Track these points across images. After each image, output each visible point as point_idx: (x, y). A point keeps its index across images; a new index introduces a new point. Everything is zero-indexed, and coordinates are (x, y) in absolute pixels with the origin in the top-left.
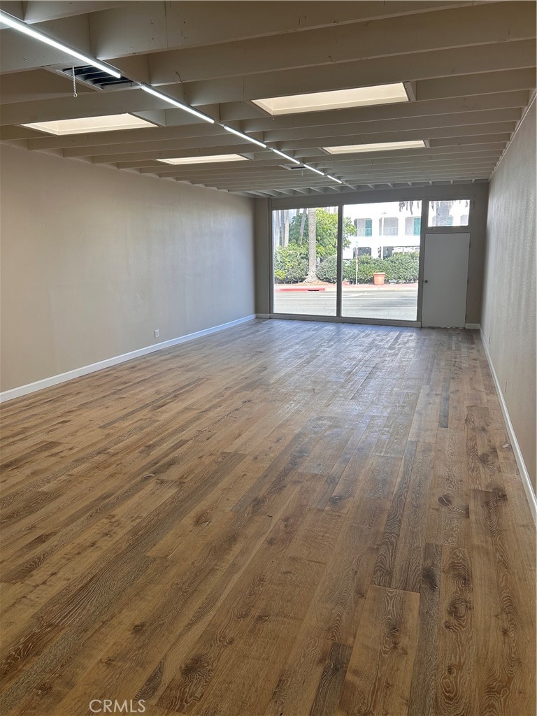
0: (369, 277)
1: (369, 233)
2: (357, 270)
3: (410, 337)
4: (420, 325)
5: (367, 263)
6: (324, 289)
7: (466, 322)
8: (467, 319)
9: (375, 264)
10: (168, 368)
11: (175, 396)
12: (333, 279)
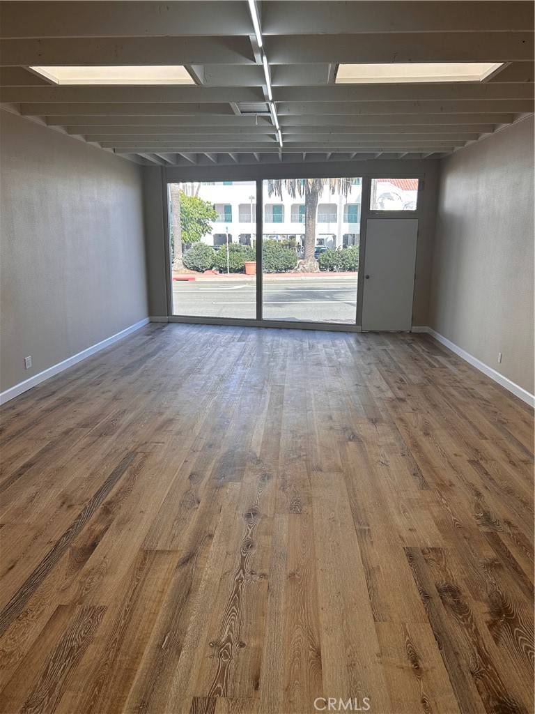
0: (240, 266)
1: (229, 220)
2: (228, 258)
5: (237, 251)
6: (193, 279)
7: (412, 325)
8: (414, 321)
9: (245, 252)
10: (63, 429)
11: (107, 510)
12: (202, 267)
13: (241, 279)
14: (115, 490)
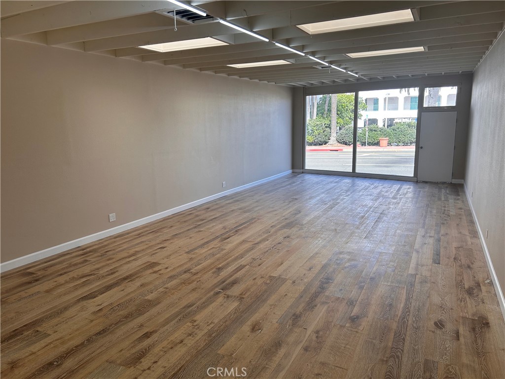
0: (376, 141)
1: (376, 109)
2: (367, 136)
3: (408, 190)
4: (416, 180)
5: (375, 130)
6: (341, 150)
7: (452, 178)
8: (454, 176)
9: (380, 131)
10: (231, 210)
11: (236, 231)
12: (349, 142)
13: (375, 150)
14: (242, 227)
